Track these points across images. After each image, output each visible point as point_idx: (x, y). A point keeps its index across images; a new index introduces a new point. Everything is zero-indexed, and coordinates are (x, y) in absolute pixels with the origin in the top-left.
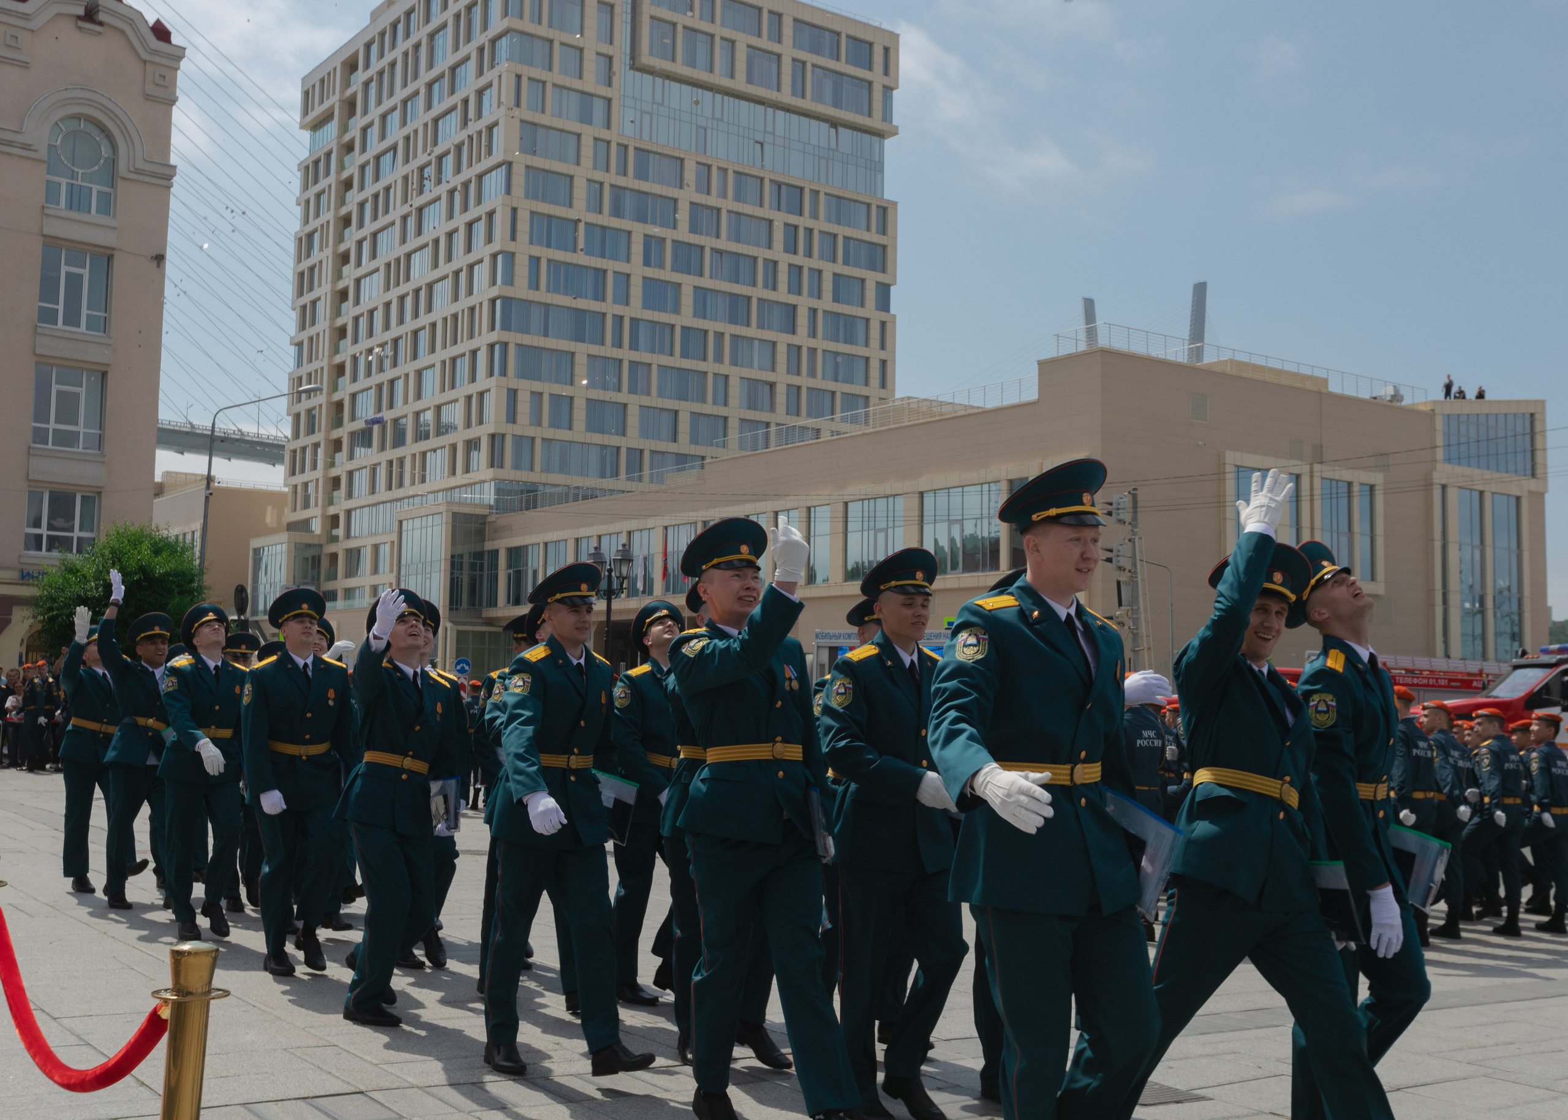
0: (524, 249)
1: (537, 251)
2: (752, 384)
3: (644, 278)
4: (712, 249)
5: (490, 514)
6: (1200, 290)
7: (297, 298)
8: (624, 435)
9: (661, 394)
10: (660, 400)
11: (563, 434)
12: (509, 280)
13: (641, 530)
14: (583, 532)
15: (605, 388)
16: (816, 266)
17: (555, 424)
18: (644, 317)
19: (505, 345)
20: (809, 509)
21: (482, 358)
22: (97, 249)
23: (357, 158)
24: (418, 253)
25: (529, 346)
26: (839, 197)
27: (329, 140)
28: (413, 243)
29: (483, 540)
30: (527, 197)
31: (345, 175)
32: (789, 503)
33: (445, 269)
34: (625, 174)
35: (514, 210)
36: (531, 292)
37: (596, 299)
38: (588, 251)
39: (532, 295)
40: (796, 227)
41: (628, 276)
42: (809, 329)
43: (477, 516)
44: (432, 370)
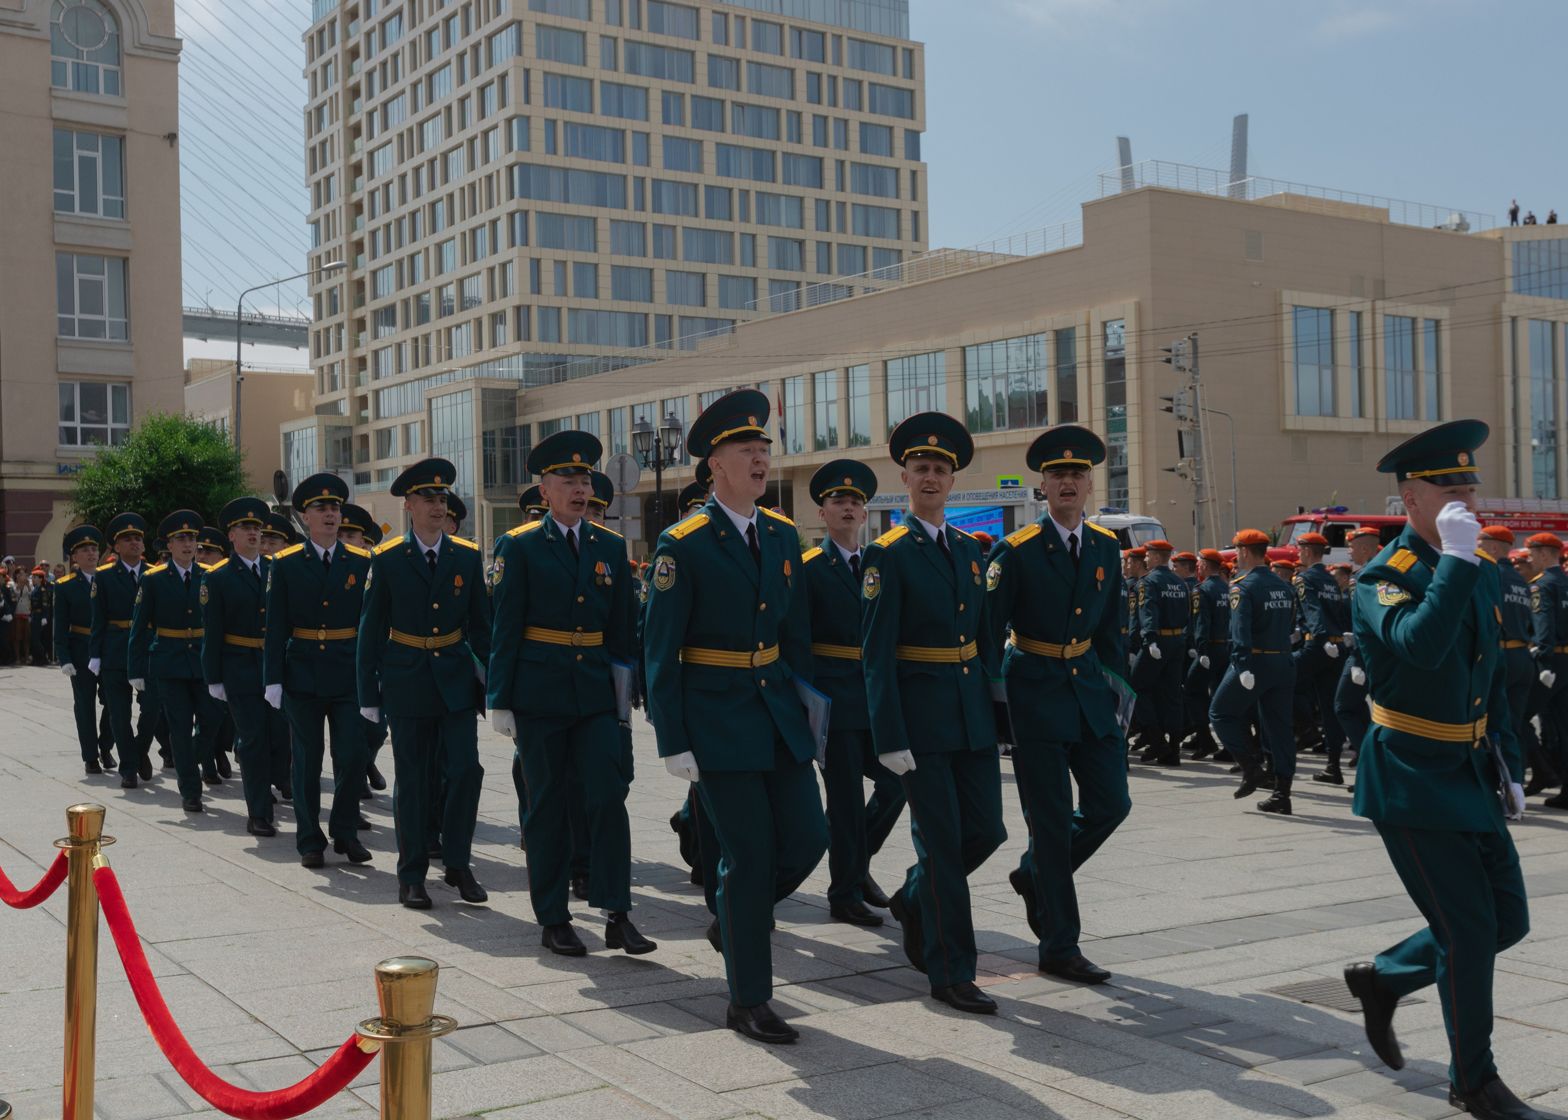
0: (539, 112)
1: (553, 113)
2: (780, 243)
3: (664, 136)
4: (733, 103)
5: (520, 387)
6: (1241, 123)
7: (311, 174)
8: (651, 301)
9: (687, 258)
10: (687, 263)
11: (589, 303)
12: (526, 146)
13: (675, 398)
14: (614, 403)
15: (629, 254)
16: (842, 117)
17: (580, 293)
18: (666, 178)
19: (525, 214)
20: (847, 369)
21: (502, 227)
22: (108, 131)
23: (362, 25)
24: (430, 122)
25: (550, 214)
26: (862, 41)
27: (332, 7)
28: (424, 112)
29: (514, 416)
30: (539, 57)
31: (351, 43)
32: (827, 364)
33: (459, 137)
34: (639, 28)
35: (527, 72)
36: (549, 156)
37: (616, 161)
38: (606, 112)
39: (550, 160)
40: (819, 75)
41: (648, 135)
42: (837, 181)
43: (507, 390)
44: (452, 242)
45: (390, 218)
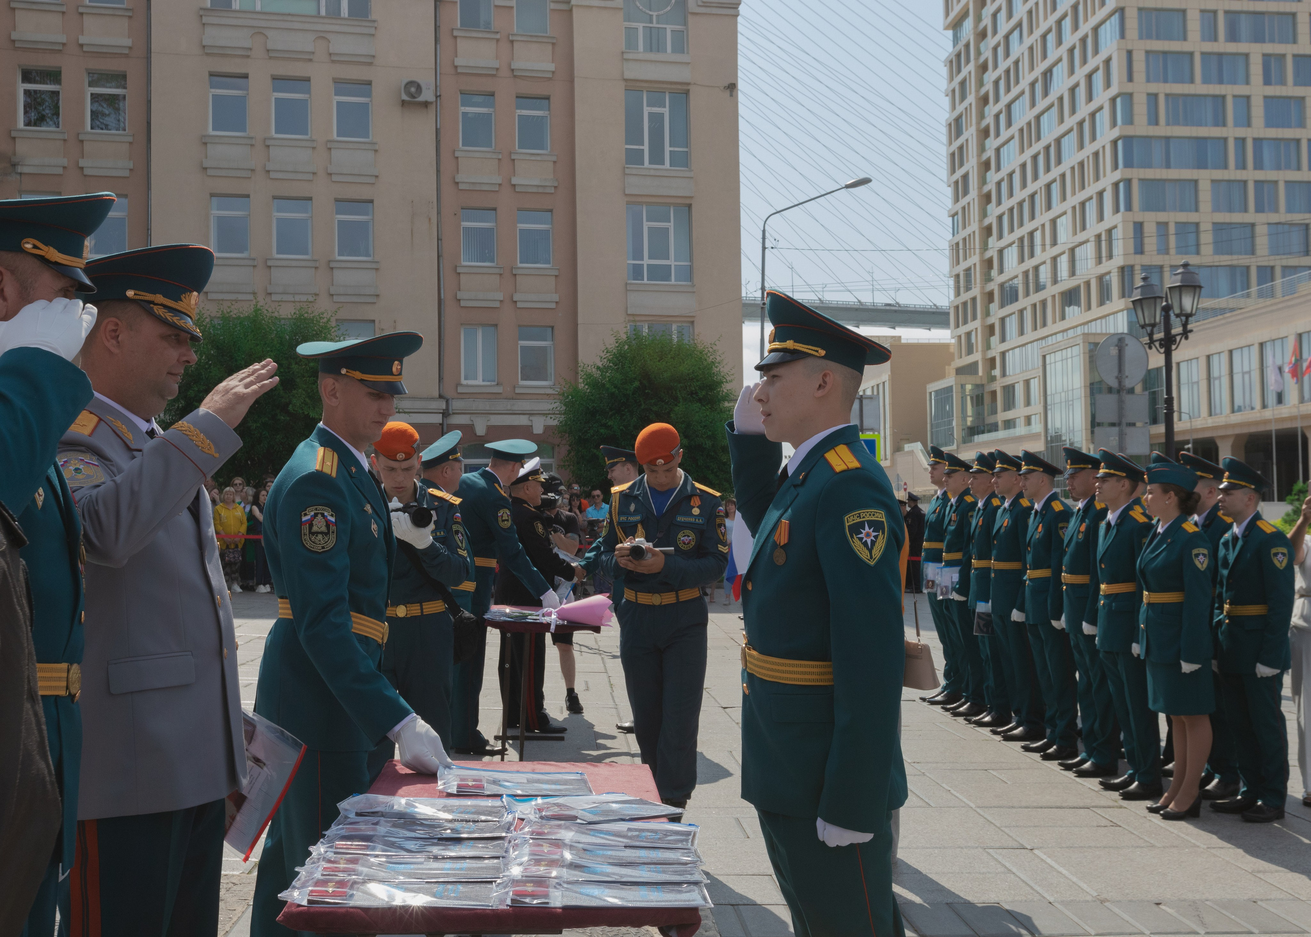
0: (1141, 88)
1: (1153, 88)
3: (1265, 97)
8: (1253, 254)
9: (1290, 210)
10: (1289, 215)
11: (1190, 259)
12: (1129, 119)
14: (1213, 348)
15: (1231, 210)
17: (1182, 249)
18: (1267, 136)
19: (1128, 182)
21: (1108, 197)
22: (673, 86)
24: (1046, 113)
25: (1152, 180)
27: (967, 33)
28: (1041, 105)
30: (1141, 38)
33: (1070, 122)
35: (1130, 53)
36: (1151, 128)
37: (1216, 124)
38: (1206, 80)
39: (1152, 131)
41: (1248, 98)
44: (1065, 216)
45: (1013, 202)
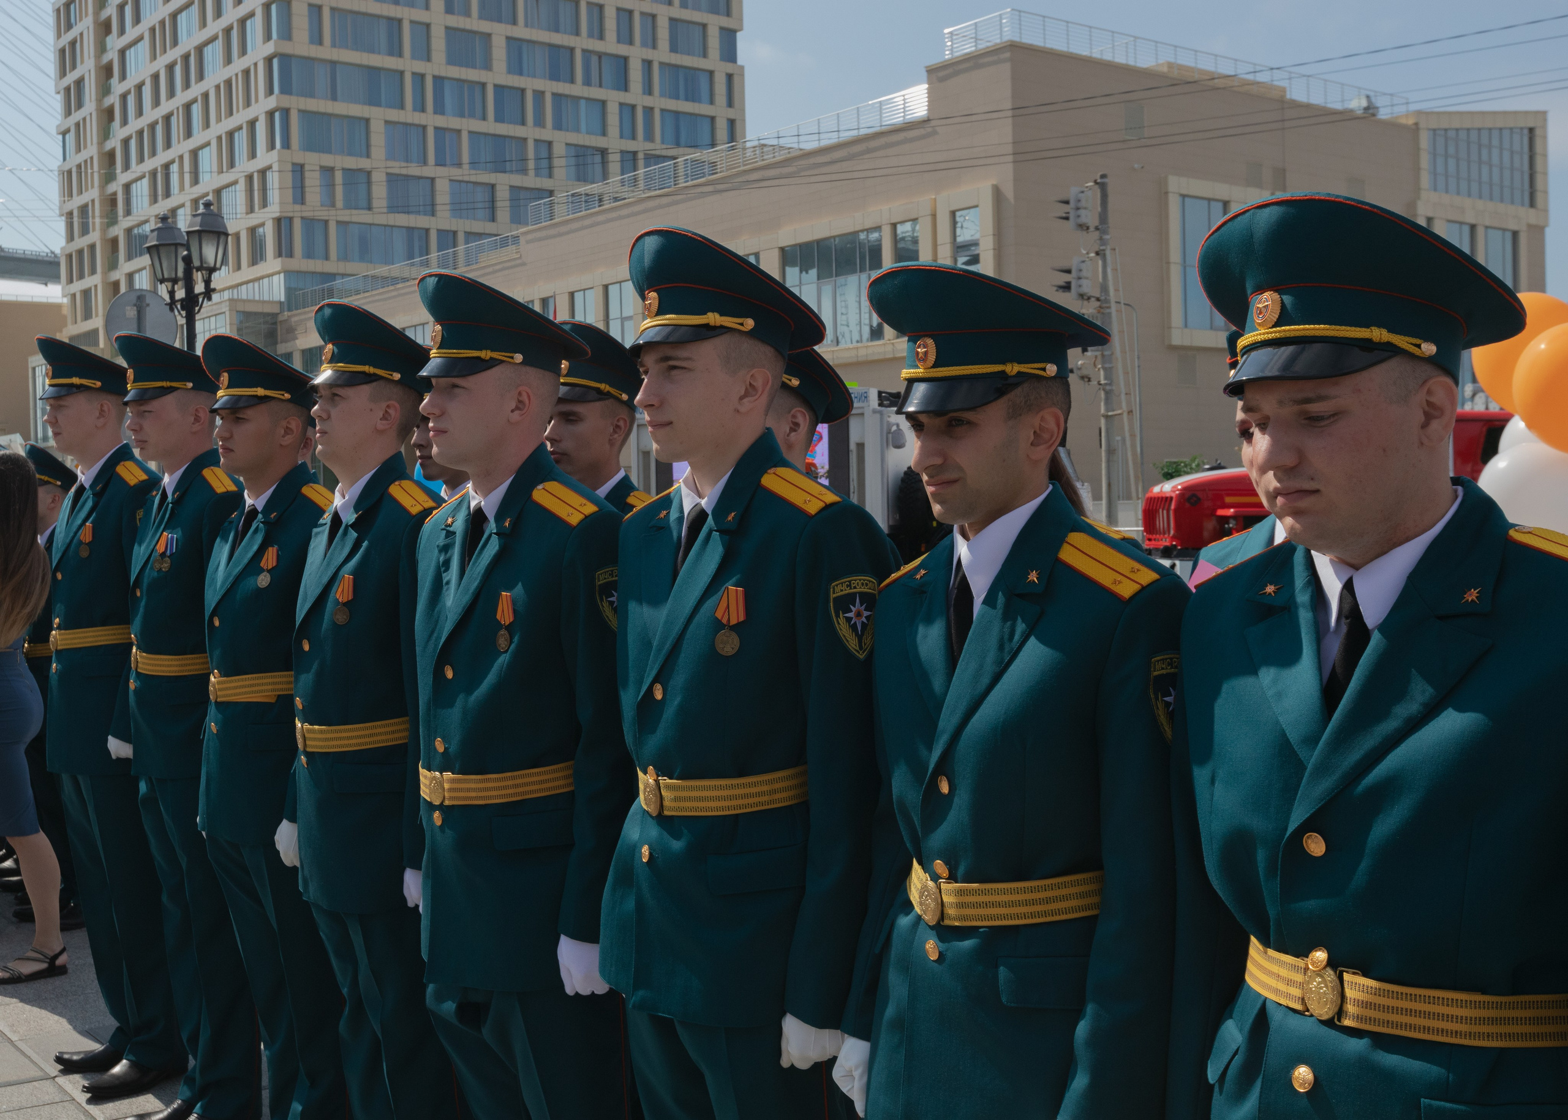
2: (580, 152)
3: (447, 28)
5: (282, 311)
8: (433, 214)
9: (474, 167)
10: (473, 172)
11: (361, 216)
12: (287, 34)
15: (407, 160)
16: (649, 11)
17: (351, 204)
18: (449, 75)
19: (286, 112)
21: (261, 128)
24: (184, 14)
25: (315, 113)
29: (275, 343)
33: (215, 27)
36: (313, 47)
37: (391, 54)
39: (315, 51)
41: (428, 26)
42: (644, 84)
43: (268, 314)
44: (208, 148)
45: (143, 123)
